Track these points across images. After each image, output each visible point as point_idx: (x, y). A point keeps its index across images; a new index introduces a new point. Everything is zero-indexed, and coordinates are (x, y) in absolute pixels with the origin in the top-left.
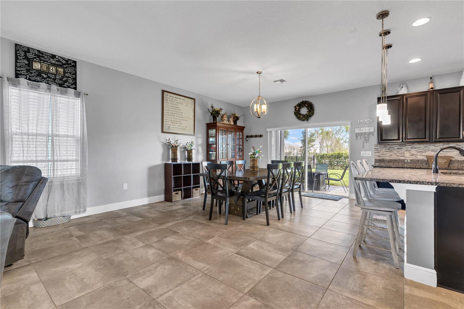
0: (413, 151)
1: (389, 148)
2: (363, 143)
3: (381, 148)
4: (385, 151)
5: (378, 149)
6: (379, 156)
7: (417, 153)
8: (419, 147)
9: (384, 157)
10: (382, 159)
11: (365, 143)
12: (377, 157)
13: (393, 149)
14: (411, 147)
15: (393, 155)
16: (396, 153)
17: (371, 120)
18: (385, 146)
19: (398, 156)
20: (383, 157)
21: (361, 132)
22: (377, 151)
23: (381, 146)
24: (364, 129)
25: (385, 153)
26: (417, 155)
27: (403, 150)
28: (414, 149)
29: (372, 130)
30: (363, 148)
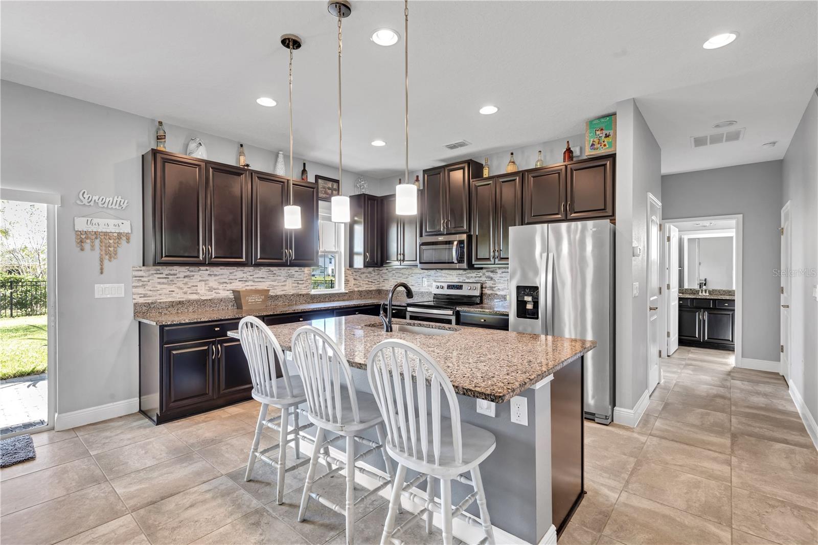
0: (213, 283)
1: (167, 275)
2: (101, 261)
3: (149, 276)
4: (159, 283)
5: (142, 277)
6: (145, 296)
7: (218, 284)
8: (222, 273)
9: (156, 296)
10: (152, 303)
11: (106, 262)
12: (140, 297)
13: (176, 276)
14: (208, 272)
15: (177, 290)
16: (182, 286)
17: (123, 201)
18: (159, 270)
19: (185, 293)
20: (155, 298)
21: (95, 230)
22: (141, 284)
23: (149, 270)
24: (102, 221)
25: (159, 287)
26: (218, 289)
27: (195, 279)
28: (213, 278)
29: (125, 228)
30: (102, 273)
